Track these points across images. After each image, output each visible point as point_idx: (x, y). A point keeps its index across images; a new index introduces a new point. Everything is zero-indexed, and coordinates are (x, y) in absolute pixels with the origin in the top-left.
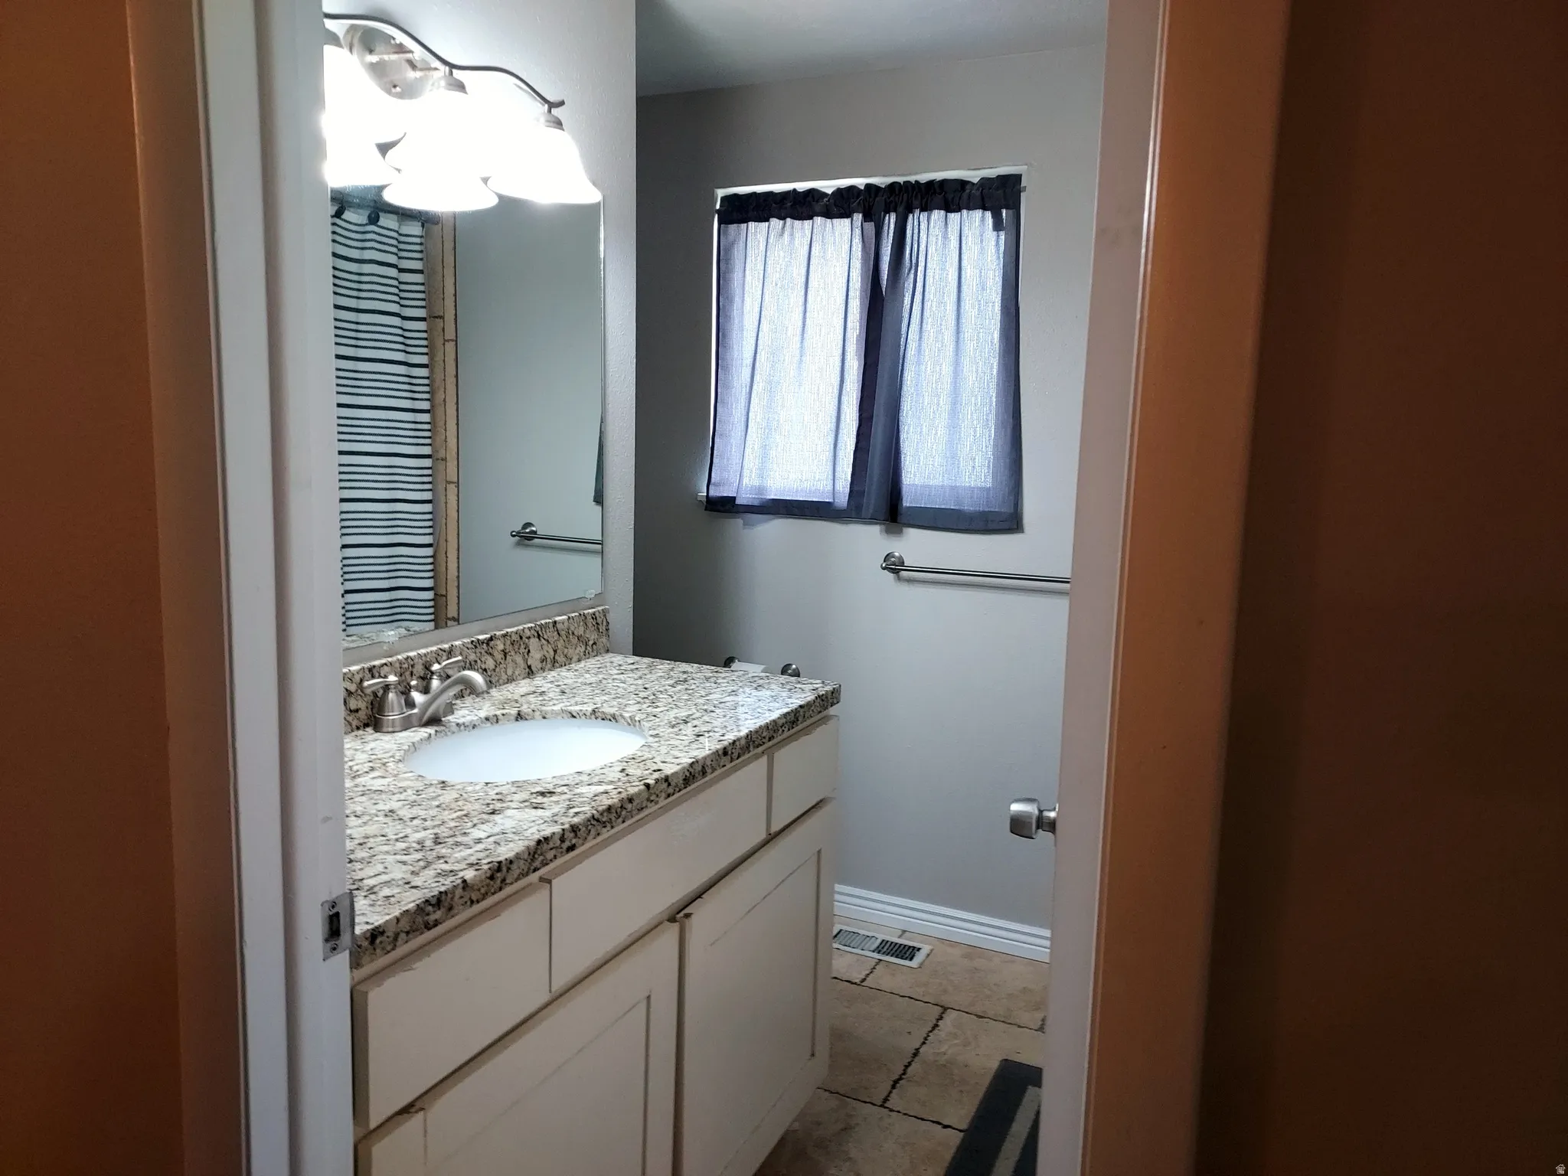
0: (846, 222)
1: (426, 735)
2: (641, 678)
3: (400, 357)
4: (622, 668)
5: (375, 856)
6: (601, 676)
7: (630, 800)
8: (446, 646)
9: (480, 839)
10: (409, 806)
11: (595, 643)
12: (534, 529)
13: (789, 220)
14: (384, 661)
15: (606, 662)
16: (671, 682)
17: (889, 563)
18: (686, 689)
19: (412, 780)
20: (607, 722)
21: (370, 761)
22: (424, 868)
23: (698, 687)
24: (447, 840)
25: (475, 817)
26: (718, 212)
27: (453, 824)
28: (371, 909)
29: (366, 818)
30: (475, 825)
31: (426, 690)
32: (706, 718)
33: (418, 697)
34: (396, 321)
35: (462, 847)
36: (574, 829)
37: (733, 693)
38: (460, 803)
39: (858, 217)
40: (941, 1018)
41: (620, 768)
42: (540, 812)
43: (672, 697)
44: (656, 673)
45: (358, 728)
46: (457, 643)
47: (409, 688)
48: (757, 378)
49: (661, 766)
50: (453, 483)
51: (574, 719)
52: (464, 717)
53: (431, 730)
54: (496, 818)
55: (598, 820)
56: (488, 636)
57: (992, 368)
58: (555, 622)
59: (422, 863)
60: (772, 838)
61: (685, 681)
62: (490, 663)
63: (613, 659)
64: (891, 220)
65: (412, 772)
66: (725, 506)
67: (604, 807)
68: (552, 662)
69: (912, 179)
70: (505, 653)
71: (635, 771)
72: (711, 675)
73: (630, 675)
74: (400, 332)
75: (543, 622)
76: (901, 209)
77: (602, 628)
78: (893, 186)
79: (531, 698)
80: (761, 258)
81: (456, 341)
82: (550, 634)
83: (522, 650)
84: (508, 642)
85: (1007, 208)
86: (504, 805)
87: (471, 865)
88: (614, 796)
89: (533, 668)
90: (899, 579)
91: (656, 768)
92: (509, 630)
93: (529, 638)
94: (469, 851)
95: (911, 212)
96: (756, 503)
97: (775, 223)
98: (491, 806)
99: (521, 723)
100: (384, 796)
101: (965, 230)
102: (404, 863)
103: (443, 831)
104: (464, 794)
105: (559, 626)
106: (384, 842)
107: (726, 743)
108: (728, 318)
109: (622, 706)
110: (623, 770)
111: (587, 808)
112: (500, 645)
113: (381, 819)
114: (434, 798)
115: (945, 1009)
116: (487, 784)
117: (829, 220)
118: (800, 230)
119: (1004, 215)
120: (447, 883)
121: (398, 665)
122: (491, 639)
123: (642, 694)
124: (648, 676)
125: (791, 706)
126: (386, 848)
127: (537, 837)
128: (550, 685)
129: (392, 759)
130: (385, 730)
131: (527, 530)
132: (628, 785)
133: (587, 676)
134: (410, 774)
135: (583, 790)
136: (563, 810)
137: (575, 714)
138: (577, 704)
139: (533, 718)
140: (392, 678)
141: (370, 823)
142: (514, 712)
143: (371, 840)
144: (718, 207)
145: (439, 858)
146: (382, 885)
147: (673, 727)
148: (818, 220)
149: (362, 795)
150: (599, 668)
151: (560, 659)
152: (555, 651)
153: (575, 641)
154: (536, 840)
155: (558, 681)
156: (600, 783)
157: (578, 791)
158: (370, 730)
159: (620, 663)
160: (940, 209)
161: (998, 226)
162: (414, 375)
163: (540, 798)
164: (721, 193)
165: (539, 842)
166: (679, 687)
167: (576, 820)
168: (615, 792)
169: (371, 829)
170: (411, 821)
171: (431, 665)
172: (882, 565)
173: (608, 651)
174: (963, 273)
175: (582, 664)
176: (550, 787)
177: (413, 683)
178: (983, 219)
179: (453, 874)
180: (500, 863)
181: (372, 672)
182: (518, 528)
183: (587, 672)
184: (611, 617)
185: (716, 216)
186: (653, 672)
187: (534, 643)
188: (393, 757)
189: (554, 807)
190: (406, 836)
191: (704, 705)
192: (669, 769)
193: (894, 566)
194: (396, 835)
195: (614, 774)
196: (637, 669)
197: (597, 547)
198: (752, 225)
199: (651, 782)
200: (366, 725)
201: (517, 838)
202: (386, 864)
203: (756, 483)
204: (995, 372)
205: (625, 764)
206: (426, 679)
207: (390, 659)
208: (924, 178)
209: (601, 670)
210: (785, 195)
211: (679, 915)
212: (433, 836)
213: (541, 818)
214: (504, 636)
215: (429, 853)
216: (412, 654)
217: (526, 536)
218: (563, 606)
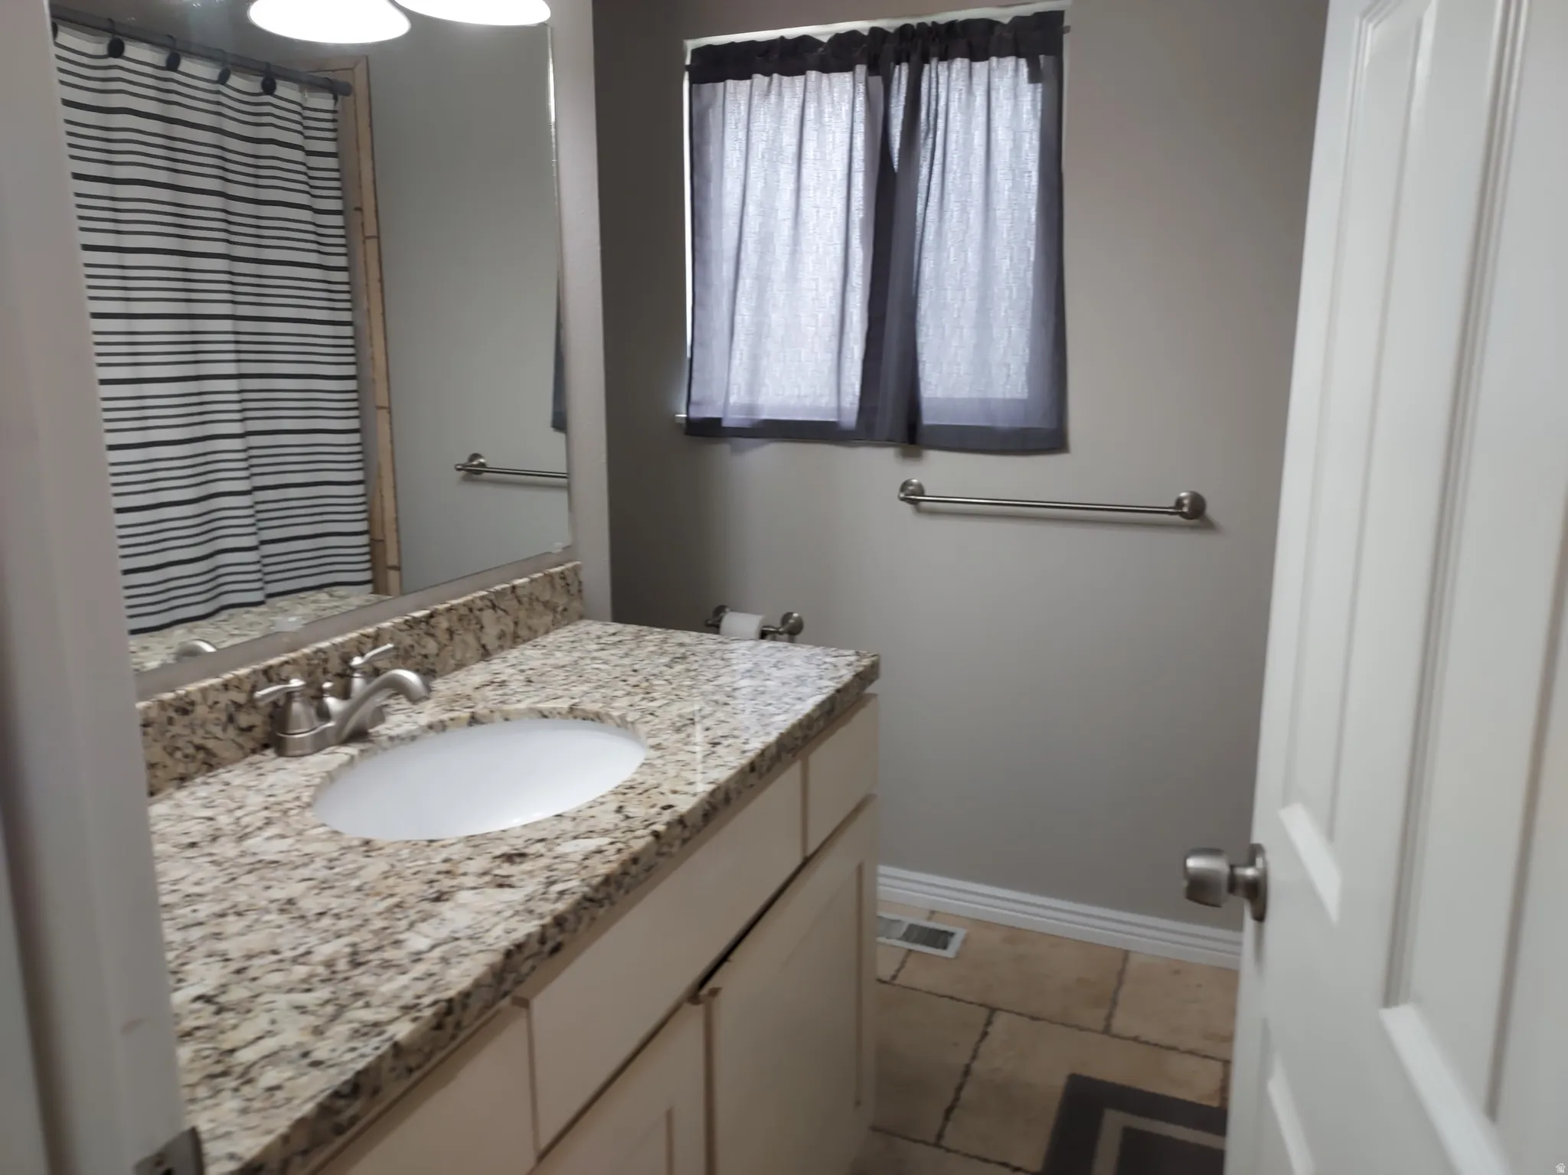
0: (847, 77)
1: (346, 758)
2: (627, 655)
3: (313, 258)
4: (602, 641)
5: (256, 996)
6: (576, 654)
7: (635, 860)
8: (370, 630)
9: (420, 953)
10: (316, 891)
11: (565, 610)
12: (482, 460)
13: (775, 76)
14: (283, 658)
15: (581, 633)
16: (665, 660)
17: (907, 492)
18: (688, 670)
19: (323, 840)
20: (588, 722)
21: (266, 808)
22: (334, 1018)
23: (701, 666)
24: (371, 957)
25: (412, 908)
26: (688, 68)
27: (378, 924)
28: (242, 1120)
29: (252, 916)
30: (412, 925)
31: (344, 694)
32: (720, 715)
33: (332, 703)
34: (306, 215)
35: (391, 973)
36: (559, 921)
37: (748, 674)
38: (391, 881)
39: (861, 70)
40: (989, 1023)
41: (614, 806)
42: (507, 894)
43: (671, 683)
44: (646, 647)
45: (254, 751)
46: (386, 625)
47: (320, 694)
48: (743, 271)
49: (671, 799)
50: (383, 408)
51: (545, 720)
52: (399, 726)
53: (352, 750)
54: (444, 908)
55: (591, 900)
56: (426, 612)
57: (1029, 256)
58: (514, 588)
59: (330, 1009)
60: (806, 862)
61: (684, 657)
62: (431, 646)
63: (589, 629)
64: (901, 74)
65: (324, 825)
66: (709, 430)
67: (599, 879)
68: (514, 639)
69: (928, 20)
70: (451, 632)
71: (637, 810)
72: (714, 647)
73: (612, 652)
74: (311, 228)
75: (498, 588)
76: (914, 58)
77: (574, 589)
78: (904, 30)
79: (489, 692)
80: (742, 125)
81: (378, 237)
82: (509, 603)
83: (474, 626)
84: (455, 618)
85: (1047, 53)
86: (454, 882)
87: (406, 1009)
88: (612, 858)
89: (489, 647)
90: (919, 511)
91: (664, 804)
92: (454, 602)
93: (481, 610)
94: (403, 980)
95: (928, 61)
96: (746, 425)
97: (759, 80)
98: (437, 887)
99: (476, 729)
100: (280, 873)
101: (996, 81)
102: (302, 1009)
103: (365, 939)
104: (397, 864)
105: (519, 592)
106: (275, 966)
107: (751, 755)
108: (705, 200)
109: (608, 700)
110: (620, 809)
111: (574, 884)
112: (443, 623)
113: (274, 917)
114: (352, 874)
115: (993, 1010)
116: (431, 841)
117: (825, 75)
118: (792, 87)
119: (1042, 62)
120: (370, 1050)
121: (304, 662)
122: (431, 616)
123: (633, 680)
124: (635, 652)
125: (825, 691)
126: (276, 978)
127: (505, 944)
128: (511, 671)
129: (297, 803)
130: (291, 753)
131: (475, 463)
132: (630, 835)
133: (558, 654)
134: (321, 830)
135: (568, 847)
136: (541, 889)
137: (546, 713)
138: (548, 699)
139: (492, 721)
140: (296, 683)
141: (257, 927)
142: (465, 714)
143: (256, 962)
144: (688, 62)
145: (358, 995)
146: (263, 1063)
147: (678, 730)
148: (813, 75)
149: (250, 872)
150: (573, 642)
151: (523, 632)
152: (516, 624)
153: (539, 608)
154: (502, 951)
155: (521, 664)
156: (590, 833)
157: (559, 850)
158: (270, 753)
159: (599, 633)
160: (963, 56)
161: (1034, 77)
162: (333, 280)
163: (506, 865)
164: (691, 44)
165: (508, 954)
166: (678, 668)
167: (561, 906)
168: (613, 849)
169: (257, 940)
170: (318, 920)
171: (351, 659)
172: (899, 496)
173: (581, 617)
174: (993, 135)
175: (551, 638)
176: (519, 844)
177: (327, 685)
178: (1016, 70)
179: (377, 1030)
180: (450, 1001)
181: (269, 675)
182: (464, 460)
183: (559, 648)
184: (584, 576)
185: (686, 76)
186: (642, 644)
187: (488, 616)
188: (298, 798)
189: (528, 881)
190: (308, 953)
191: (713, 693)
192: (684, 804)
193: (912, 495)
194: (294, 949)
195: (607, 818)
196: (620, 641)
197: (563, 481)
198: (730, 83)
199: (660, 827)
200: (266, 746)
201: (475, 948)
202: (275, 1014)
203: (746, 400)
204: (1032, 259)
205: (621, 797)
206: (345, 675)
207: (292, 655)
208: (943, 18)
209: (575, 645)
210: (770, 44)
211: (701, 990)
212: (348, 950)
213: (509, 904)
214: (450, 610)
215: (342, 985)
216: (324, 645)
217: (474, 470)
218: (523, 566)
